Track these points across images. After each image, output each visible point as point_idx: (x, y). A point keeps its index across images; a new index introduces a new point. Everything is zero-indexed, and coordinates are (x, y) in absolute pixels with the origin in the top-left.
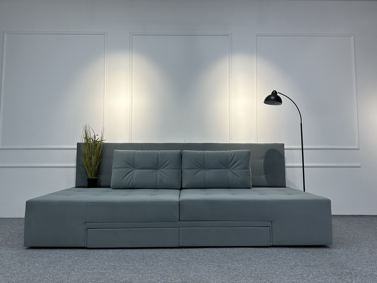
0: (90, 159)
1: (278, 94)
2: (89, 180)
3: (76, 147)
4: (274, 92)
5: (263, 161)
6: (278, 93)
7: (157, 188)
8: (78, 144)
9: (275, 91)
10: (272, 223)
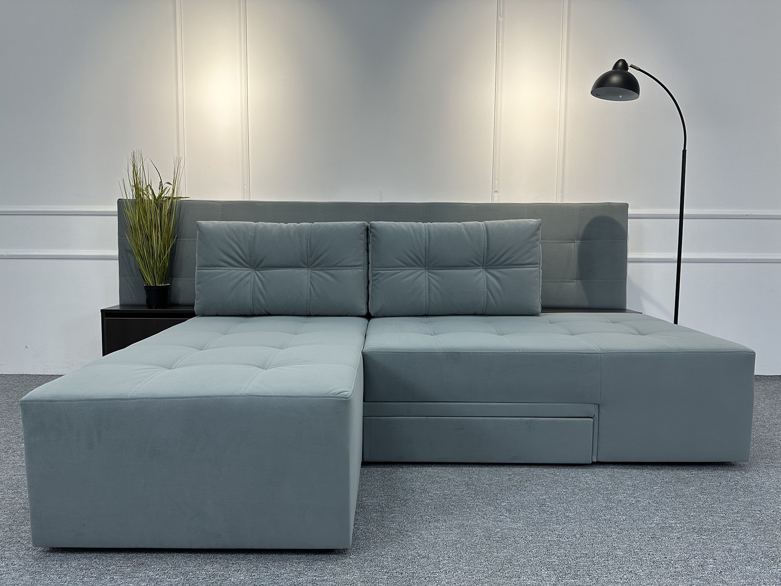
0: (148, 238)
1: (631, 70)
2: (148, 289)
3: (115, 208)
4: (620, 64)
5: (574, 246)
6: (631, 66)
7: (309, 314)
8: (120, 202)
9: (624, 61)
10: (601, 408)
